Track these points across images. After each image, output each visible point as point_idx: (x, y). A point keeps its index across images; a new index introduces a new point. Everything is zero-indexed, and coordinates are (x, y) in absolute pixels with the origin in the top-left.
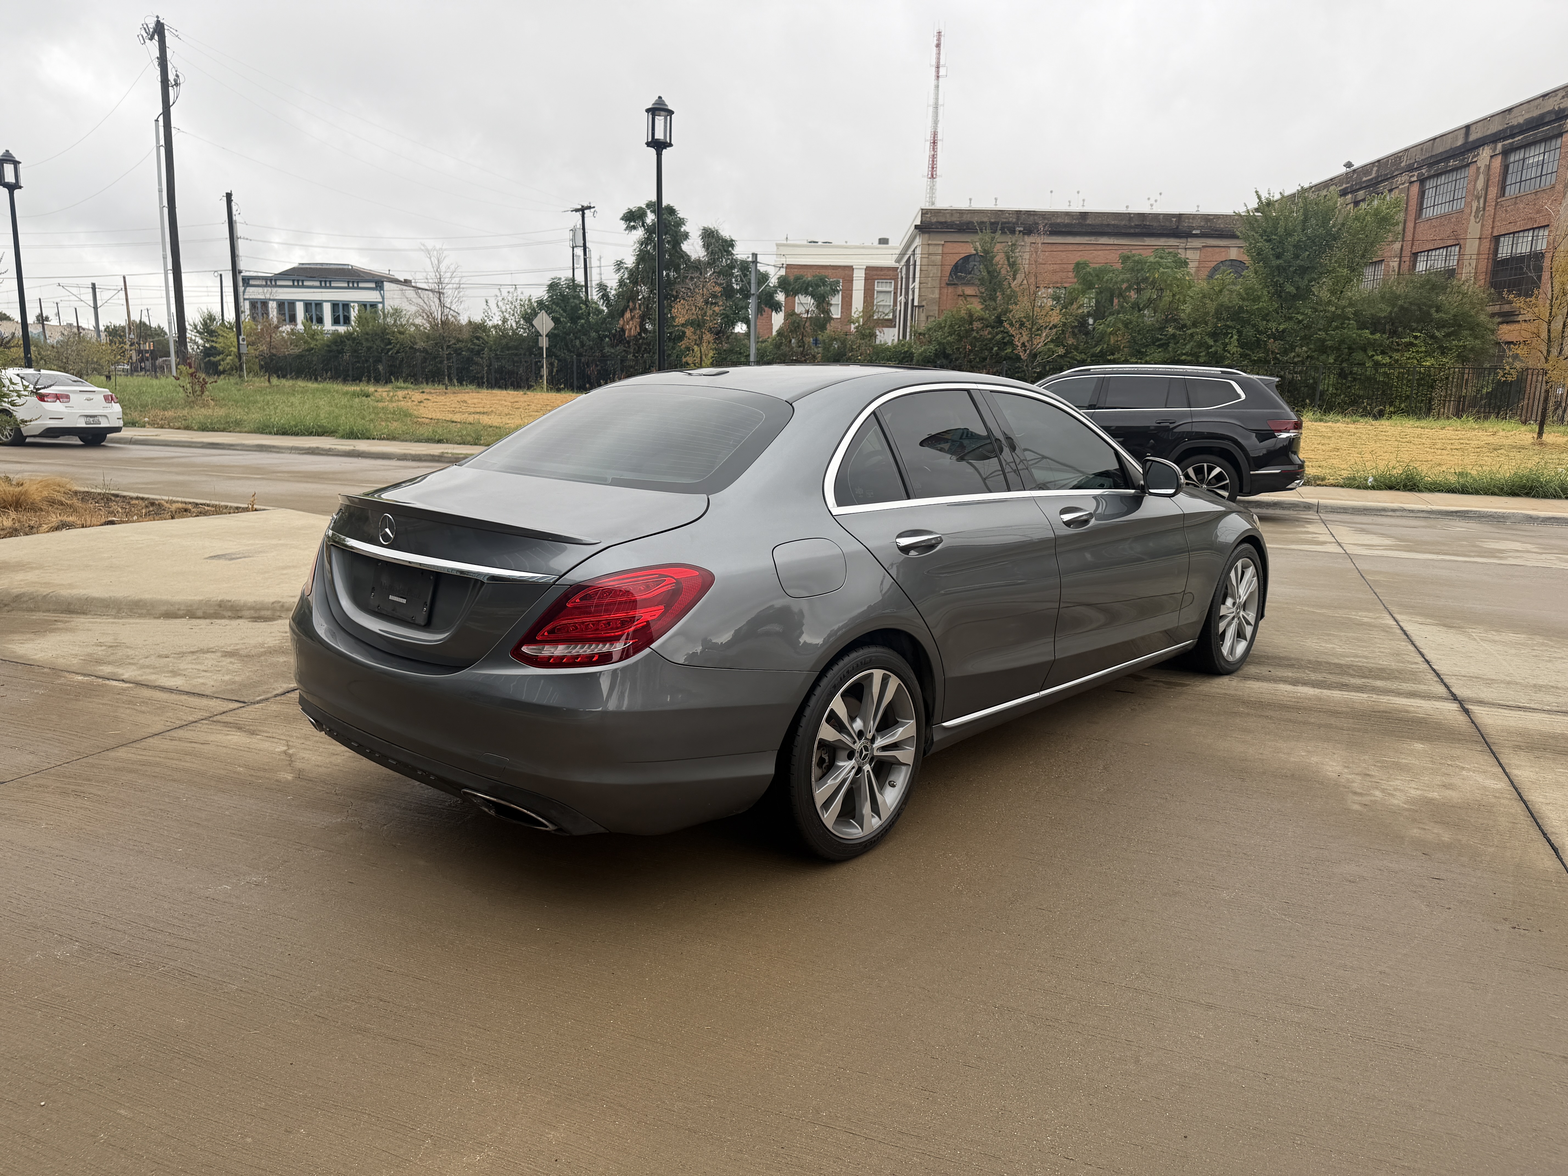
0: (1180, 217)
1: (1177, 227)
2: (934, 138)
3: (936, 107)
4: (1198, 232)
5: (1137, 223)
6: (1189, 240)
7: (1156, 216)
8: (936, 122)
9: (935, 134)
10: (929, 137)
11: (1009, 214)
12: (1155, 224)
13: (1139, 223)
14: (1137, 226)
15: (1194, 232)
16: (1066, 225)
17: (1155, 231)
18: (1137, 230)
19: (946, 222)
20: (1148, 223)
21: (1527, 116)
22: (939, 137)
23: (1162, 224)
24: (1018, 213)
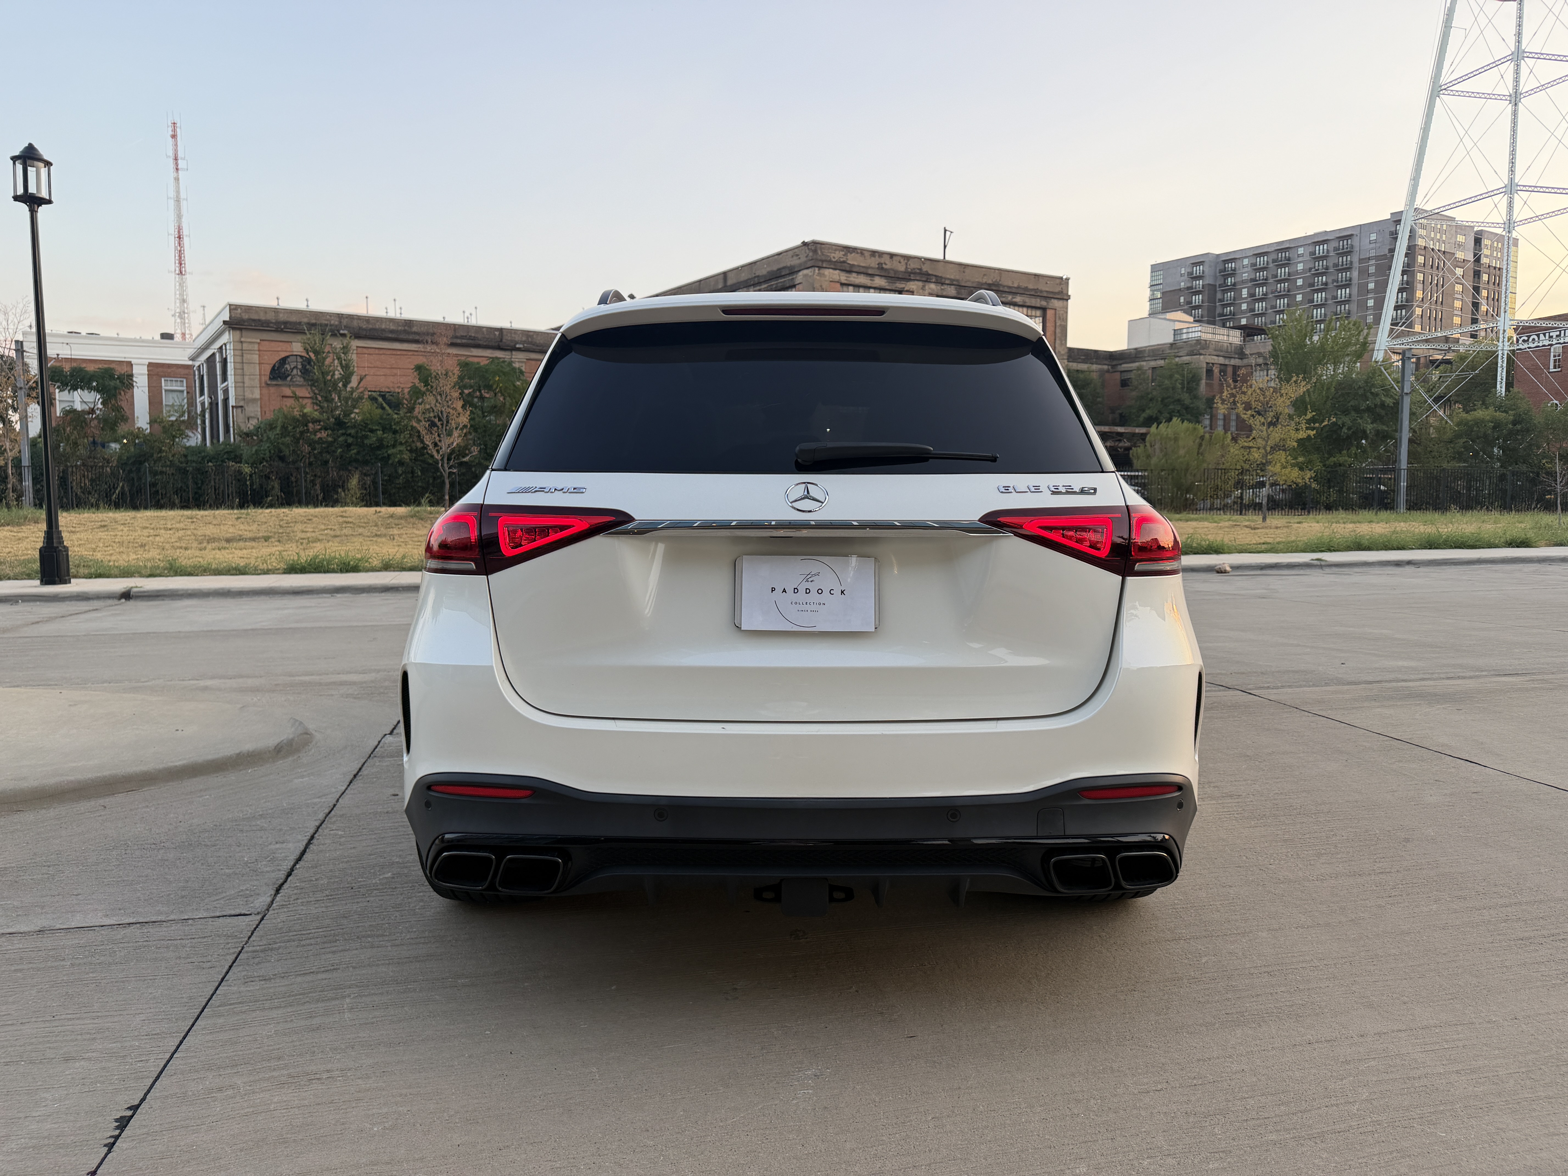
0: (501, 330)
1: (501, 341)
2: (179, 232)
3: (178, 201)
4: (521, 346)
5: (462, 334)
6: (514, 353)
7: (479, 329)
8: (179, 217)
9: (180, 229)
10: (173, 230)
11: (331, 316)
12: (480, 336)
13: (465, 334)
14: (462, 337)
15: (518, 346)
16: (392, 331)
17: (481, 342)
18: (464, 341)
19: (259, 320)
20: (473, 335)
21: (769, 269)
22: (185, 232)
23: (487, 336)
24: (340, 316)
